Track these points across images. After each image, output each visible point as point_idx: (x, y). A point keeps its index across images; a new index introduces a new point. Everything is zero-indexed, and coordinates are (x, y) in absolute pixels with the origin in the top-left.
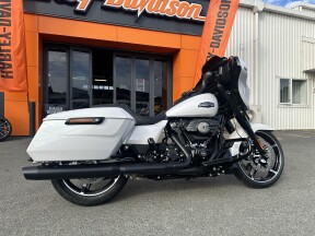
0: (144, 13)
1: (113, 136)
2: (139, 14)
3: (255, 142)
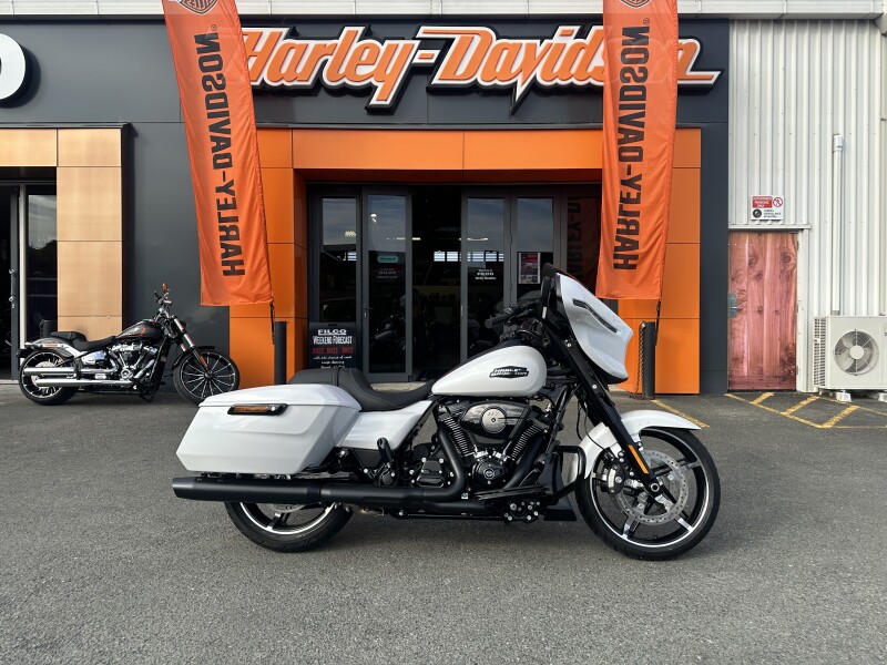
0: (534, 87)
1: (303, 435)
2: (520, 90)
3: (627, 454)
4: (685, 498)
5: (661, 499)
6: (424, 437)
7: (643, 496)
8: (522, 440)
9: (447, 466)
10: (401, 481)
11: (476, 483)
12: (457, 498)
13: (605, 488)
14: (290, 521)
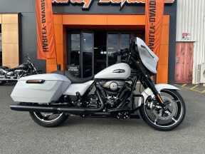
0: (126, 3)
1: (51, 90)
2: (122, 4)
3: (157, 97)
4: (175, 112)
5: (167, 112)
6: (92, 92)
7: (161, 111)
8: (123, 93)
9: (98, 101)
10: (84, 106)
11: (107, 106)
12: (101, 111)
13: (149, 108)
14: (50, 118)
